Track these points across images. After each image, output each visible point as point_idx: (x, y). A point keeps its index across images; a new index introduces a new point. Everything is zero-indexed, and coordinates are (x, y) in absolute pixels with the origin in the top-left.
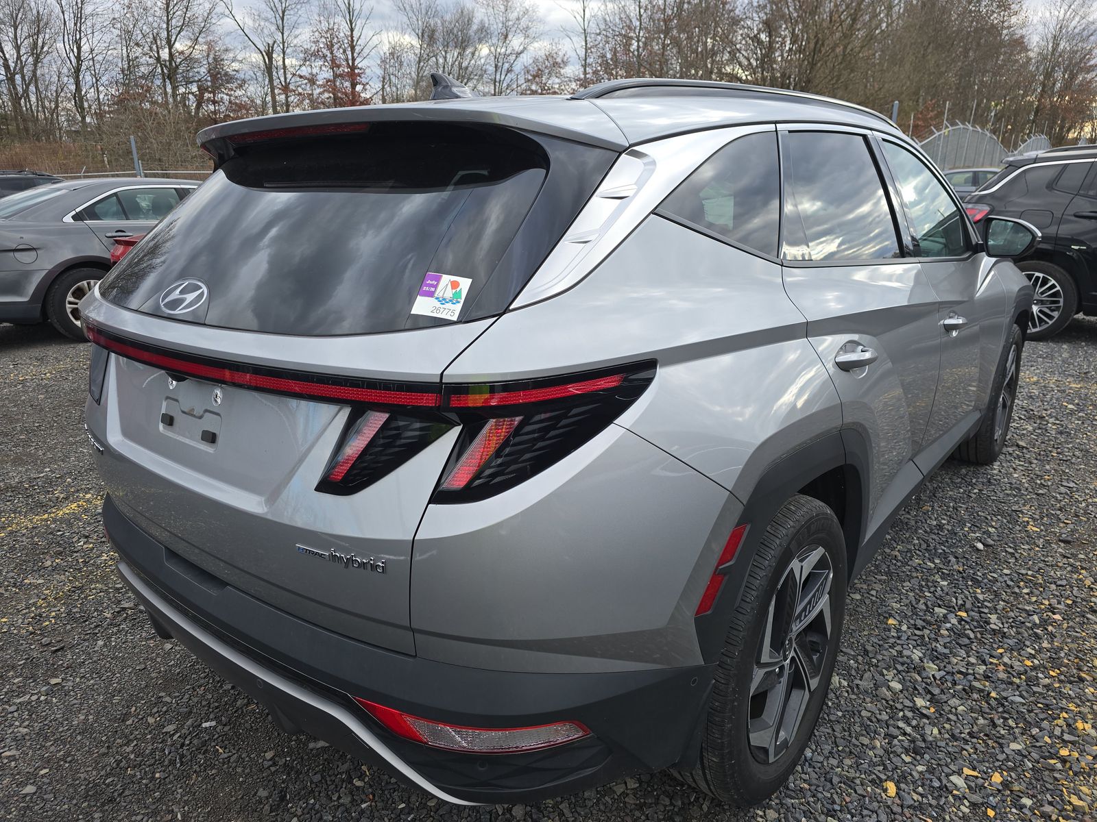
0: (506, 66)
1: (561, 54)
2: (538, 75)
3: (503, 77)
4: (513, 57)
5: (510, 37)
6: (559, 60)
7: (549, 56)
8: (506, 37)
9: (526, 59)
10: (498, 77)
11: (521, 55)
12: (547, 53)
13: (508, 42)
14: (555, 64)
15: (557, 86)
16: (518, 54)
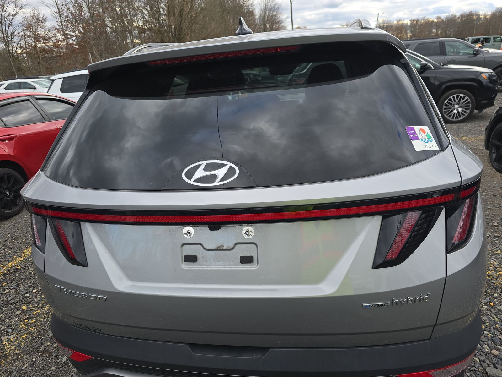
0: (7, 22)
1: (41, 16)
2: (29, 26)
3: (7, 28)
4: (11, 17)
5: (6, 6)
6: (40, 19)
7: (33, 17)
8: (3, 6)
9: (18, 19)
10: (4, 29)
11: (16, 16)
12: (32, 15)
13: (5, 9)
14: (38, 21)
15: (43, 33)
16: (14, 16)
